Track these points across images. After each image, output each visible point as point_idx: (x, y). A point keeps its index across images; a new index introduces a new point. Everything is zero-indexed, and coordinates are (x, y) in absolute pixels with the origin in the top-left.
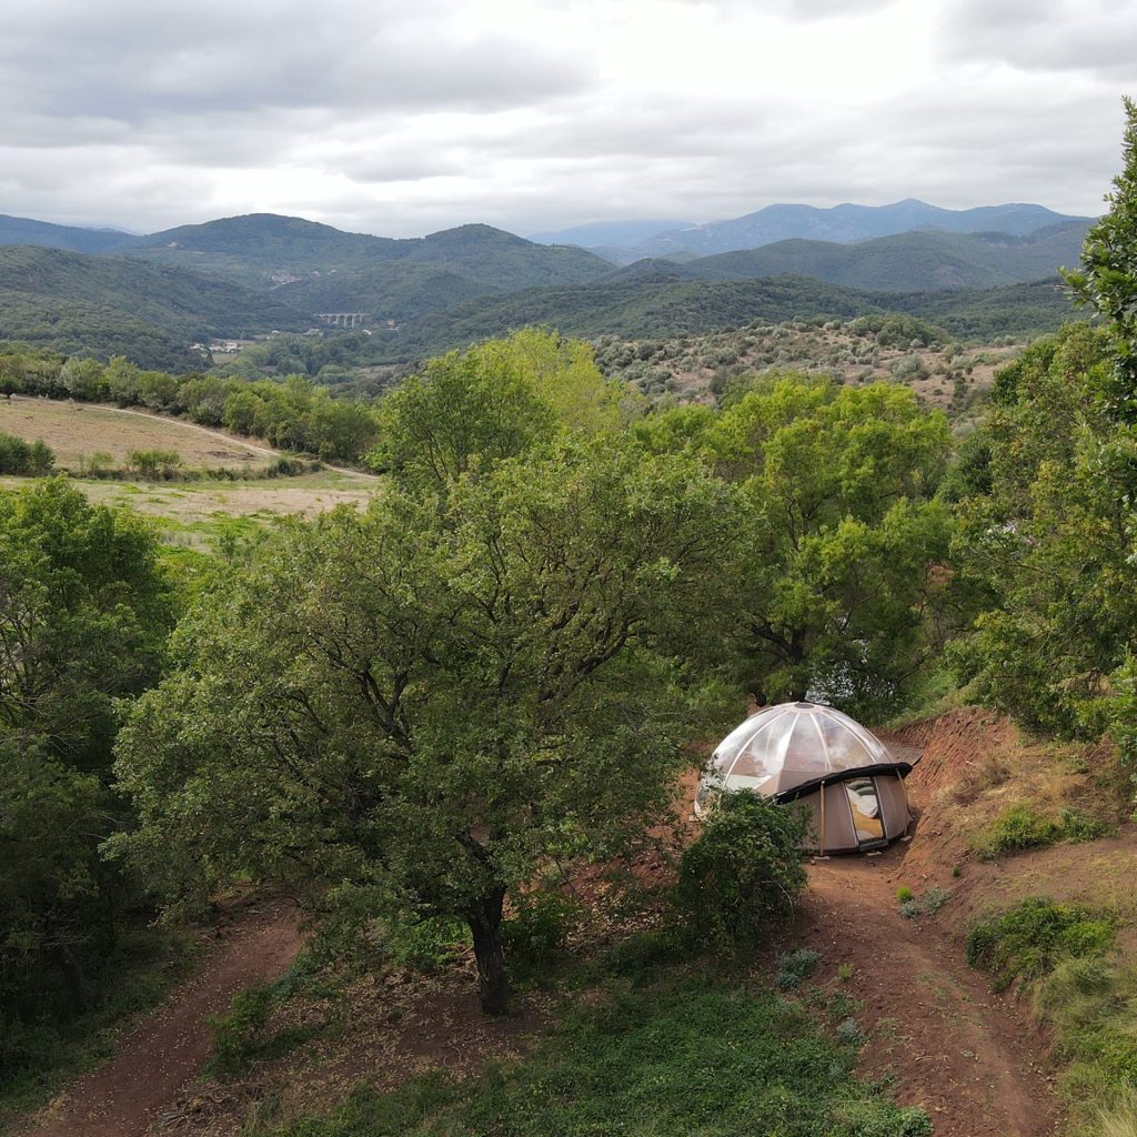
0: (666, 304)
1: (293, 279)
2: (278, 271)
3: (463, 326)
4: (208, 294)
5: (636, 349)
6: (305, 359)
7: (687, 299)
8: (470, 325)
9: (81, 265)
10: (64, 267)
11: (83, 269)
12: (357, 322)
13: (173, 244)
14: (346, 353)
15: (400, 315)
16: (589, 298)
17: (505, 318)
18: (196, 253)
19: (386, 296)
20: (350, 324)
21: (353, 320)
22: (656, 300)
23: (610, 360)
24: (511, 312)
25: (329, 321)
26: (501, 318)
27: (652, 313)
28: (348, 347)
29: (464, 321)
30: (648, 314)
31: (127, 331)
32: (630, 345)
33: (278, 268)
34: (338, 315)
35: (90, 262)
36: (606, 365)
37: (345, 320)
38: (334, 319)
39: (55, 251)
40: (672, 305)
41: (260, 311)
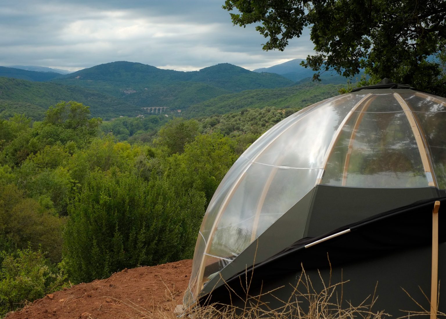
0: (312, 95)
1: (135, 91)
2: (127, 89)
3: (210, 110)
4: (89, 99)
5: (284, 113)
6: (130, 128)
7: (323, 93)
8: (214, 109)
9: (26, 86)
10: (17, 87)
11: (27, 88)
12: (163, 111)
13: (78, 77)
14: (151, 125)
15: (184, 107)
16: (275, 95)
17: (231, 106)
18: (89, 81)
19: (177, 98)
20: (159, 112)
21: (161, 110)
22: (308, 94)
23: (269, 119)
24: (235, 103)
25: (149, 111)
26: (229, 106)
27: (305, 101)
28: (153, 122)
29: (211, 108)
30: (303, 101)
31: (37, 115)
32: (280, 111)
33: (127, 87)
34: (153, 108)
35: (31, 84)
36: (267, 122)
37: (157, 110)
38: (151, 110)
39: (14, 79)
40: (315, 96)
41: (114, 107)
